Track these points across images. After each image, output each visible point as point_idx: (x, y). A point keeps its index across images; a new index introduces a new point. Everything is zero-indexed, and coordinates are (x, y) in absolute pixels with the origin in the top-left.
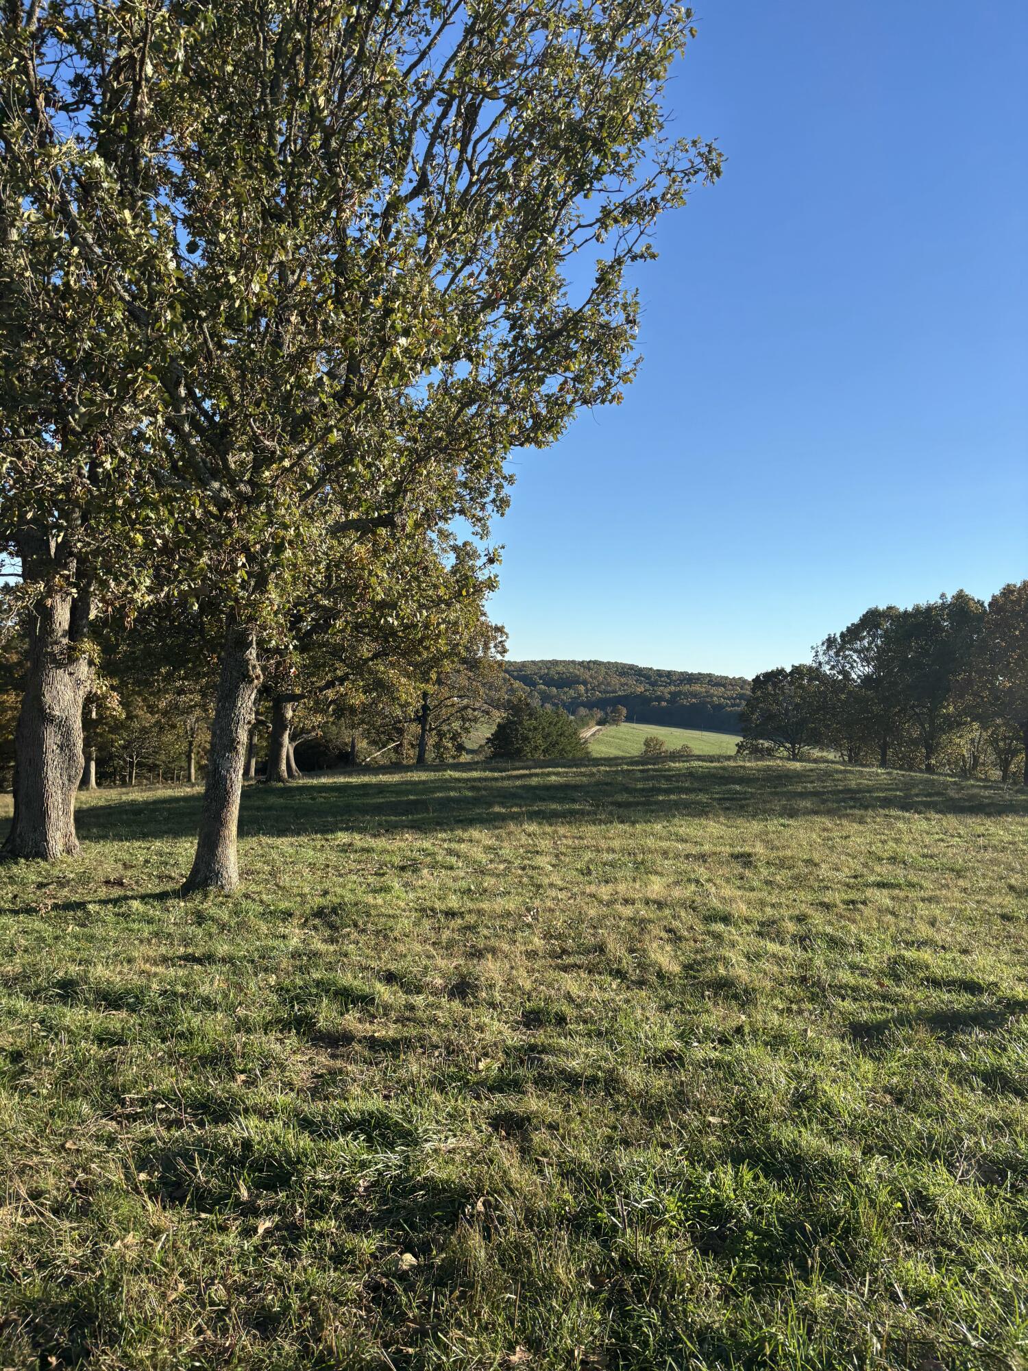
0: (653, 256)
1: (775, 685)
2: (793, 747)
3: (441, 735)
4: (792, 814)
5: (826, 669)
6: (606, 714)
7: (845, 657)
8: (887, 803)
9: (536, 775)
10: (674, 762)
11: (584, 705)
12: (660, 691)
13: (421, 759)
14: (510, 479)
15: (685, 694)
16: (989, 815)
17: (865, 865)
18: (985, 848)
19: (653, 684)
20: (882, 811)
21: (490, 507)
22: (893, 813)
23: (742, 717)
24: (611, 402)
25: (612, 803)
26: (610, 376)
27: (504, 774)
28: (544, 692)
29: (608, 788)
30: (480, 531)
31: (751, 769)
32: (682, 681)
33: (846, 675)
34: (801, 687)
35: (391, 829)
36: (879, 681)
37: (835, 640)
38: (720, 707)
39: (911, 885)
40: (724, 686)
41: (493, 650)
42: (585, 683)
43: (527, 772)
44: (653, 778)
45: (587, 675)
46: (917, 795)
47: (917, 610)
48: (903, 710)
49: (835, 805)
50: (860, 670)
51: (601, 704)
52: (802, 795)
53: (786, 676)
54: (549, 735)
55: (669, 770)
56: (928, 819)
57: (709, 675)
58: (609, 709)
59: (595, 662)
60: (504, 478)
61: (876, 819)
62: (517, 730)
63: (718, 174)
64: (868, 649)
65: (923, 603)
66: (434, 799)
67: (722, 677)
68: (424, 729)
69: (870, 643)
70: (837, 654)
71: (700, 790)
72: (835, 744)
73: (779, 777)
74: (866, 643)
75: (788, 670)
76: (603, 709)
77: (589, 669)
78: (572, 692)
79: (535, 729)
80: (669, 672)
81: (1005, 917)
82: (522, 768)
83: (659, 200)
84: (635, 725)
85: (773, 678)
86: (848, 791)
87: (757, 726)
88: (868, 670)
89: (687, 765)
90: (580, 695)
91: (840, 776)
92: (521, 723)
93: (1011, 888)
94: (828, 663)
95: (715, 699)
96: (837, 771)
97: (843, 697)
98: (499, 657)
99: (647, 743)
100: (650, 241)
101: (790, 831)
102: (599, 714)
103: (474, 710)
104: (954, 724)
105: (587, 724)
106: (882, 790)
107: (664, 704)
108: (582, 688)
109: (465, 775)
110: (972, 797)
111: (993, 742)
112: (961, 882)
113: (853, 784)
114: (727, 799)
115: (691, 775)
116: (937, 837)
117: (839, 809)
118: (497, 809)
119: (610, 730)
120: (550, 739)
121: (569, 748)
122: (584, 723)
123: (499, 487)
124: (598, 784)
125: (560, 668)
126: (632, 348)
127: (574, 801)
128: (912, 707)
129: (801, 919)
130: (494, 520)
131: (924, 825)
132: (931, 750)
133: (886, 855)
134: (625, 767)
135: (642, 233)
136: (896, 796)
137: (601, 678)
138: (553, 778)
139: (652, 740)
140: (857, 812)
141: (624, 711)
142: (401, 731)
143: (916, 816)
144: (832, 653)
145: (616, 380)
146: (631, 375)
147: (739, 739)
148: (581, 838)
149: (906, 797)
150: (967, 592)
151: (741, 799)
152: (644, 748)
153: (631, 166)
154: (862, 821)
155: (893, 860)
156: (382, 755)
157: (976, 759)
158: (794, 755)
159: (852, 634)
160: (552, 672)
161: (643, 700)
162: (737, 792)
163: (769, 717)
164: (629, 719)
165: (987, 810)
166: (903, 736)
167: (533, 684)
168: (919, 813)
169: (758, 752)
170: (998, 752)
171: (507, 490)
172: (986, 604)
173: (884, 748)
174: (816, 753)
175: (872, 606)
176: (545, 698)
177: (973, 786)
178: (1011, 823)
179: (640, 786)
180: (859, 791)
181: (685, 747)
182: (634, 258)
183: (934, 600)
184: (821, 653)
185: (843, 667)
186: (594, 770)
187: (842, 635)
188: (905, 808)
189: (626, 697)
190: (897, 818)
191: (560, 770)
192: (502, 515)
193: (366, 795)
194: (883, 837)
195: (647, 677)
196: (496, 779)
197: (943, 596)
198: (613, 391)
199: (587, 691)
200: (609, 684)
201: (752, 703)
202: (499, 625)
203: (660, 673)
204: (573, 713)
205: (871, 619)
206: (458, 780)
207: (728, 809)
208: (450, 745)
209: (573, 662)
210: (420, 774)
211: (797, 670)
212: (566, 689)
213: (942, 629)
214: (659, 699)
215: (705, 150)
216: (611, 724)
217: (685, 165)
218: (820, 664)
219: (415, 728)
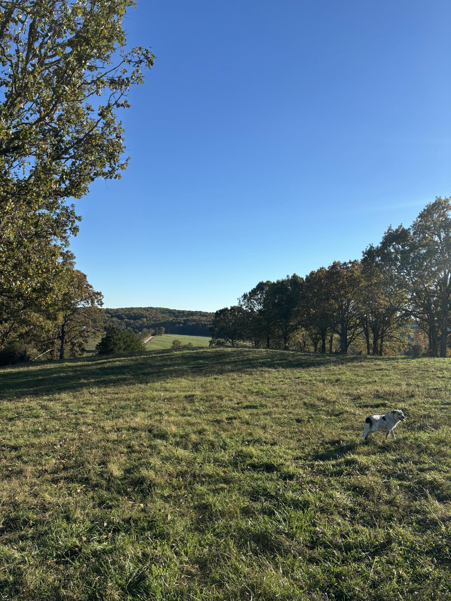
0: (128, 106)
1: (224, 315)
2: (233, 341)
3: (73, 344)
4: (221, 372)
5: (244, 307)
6: (156, 331)
7: (251, 302)
8: (263, 364)
9: (109, 362)
10: (176, 351)
11: (146, 327)
12: (179, 319)
13: (61, 356)
14: (79, 219)
15: (190, 321)
16: (303, 368)
17: (245, 397)
18: (298, 384)
19: (176, 317)
20: (260, 369)
21: (69, 232)
22: (264, 369)
23: (211, 329)
24: (115, 178)
25: (142, 374)
26: (114, 166)
27: (94, 362)
28: (128, 322)
29: (142, 366)
30: (64, 243)
31: (209, 352)
32: (189, 315)
33: (252, 310)
34: (234, 315)
35: (20, 396)
36: (264, 312)
37: (247, 295)
38: (205, 325)
39: (262, 406)
40: (206, 316)
41: (96, 303)
42: (146, 317)
43: (106, 361)
44: (166, 360)
45: (147, 314)
46: (276, 360)
47: (278, 282)
48: (275, 324)
49: (241, 367)
50: (257, 308)
51: (153, 326)
52: (228, 363)
53: (228, 311)
54: (126, 342)
55: (173, 355)
56: (278, 371)
57: (200, 312)
58: (157, 329)
59: (151, 308)
60: (76, 218)
61: (257, 373)
62: (111, 340)
63: (152, 64)
64: (260, 299)
65: (280, 279)
66: (51, 378)
67: (205, 313)
68: (62, 343)
69: (261, 296)
70: (248, 301)
71: (184, 364)
72: (249, 338)
73: (220, 356)
74: (259, 296)
75: (229, 308)
76: (154, 328)
77: (148, 311)
78: (140, 321)
79: (120, 339)
80: (183, 311)
81: (298, 421)
82: (104, 359)
83: (130, 79)
84: (169, 335)
85: (223, 312)
86: (249, 360)
87: (217, 333)
88: (260, 307)
89: (181, 352)
90: (144, 323)
91: (246, 353)
92: (113, 337)
93: (305, 404)
94: (244, 305)
95: (203, 322)
96: (246, 351)
97: (251, 319)
98: (99, 307)
99: (174, 343)
100: (127, 98)
101: (218, 381)
102: (153, 331)
103: (88, 332)
104: (295, 328)
105: (147, 336)
106: (262, 359)
107: (181, 325)
108: (145, 320)
109: (74, 364)
110: (298, 360)
111: (310, 335)
112: (284, 403)
113: (251, 357)
114: (196, 367)
115: (183, 357)
116: (280, 379)
117: (242, 369)
118: (83, 381)
119: (158, 338)
120: (127, 344)
121: (136, 347)
122: (145, 335)
123: (73, 222)
124: (139, 364)
125: (135, 311)
126: (123, 152)
127: (124, 374)
128: (278, 322)
129: (201, 432)
130: (71, 239)
131: (276, 374)
132: (286, 340)
133: (255, 390)
134: (154, 355)
135: (122, 94)
136: (268, 361)
137: (153, 315)
138: (118, 363)
139: (176, 341)
140: (250, 370)
141: (164, 329)
142: (53, 343)
143: (274, 370)
144: (246, 301)
145: (117, 168)
146: (125, 166)
147: (210, 339)
148: (117, 393)
149: (272, 361)
150: (297, 274)
151: (202, 367)
152: (172, 345)
153: (108, 56)
154: (251, 374)
155: (257, 393)
156: (43, 356)
157: (305, 343)
158: (233, 345)
159: (254, 292)
160: (131, 313)
161: (172, 324)
162: (201, 364)
163: (223, 329)
164: (166, 332)
165: (304, 365)
166: (275, 335)
167: (122, 319)
168: (275, 369)
169: (219, 344)
170: (313, 340)
171: (77, 223)
172: (304, 279)
173: (268, 339)
174: (241, 343)
175: (261, 281)
176: (128, 325)
177: (299, 355)
178: (311, 371)
179: (157, 364)
180: (253, 360)
181: (190, 344)
182: (118, 106)
183: (285, 278)
184: (241, 301)
185: (251, 306)
186: (138, 357)
187: (250, 293)
188: (269, 367)
189: (164, 323)
190: (265, 371)
191: (122, 358)
192: (75, 235)
193: (17, 378)
194: (257, 381)
195: (174, 313)
196: (88, 365)
197: (288, 276)
198: (116, 173)
199: (147, 321)
200: (157, 317)
201: (215, 323)
202: (99, 292)
203: (179, 312)
204: (141, 331)
205: (261, 286)
206: (70, 367)
207: (195, 372)
208: (78, 349)
209: (141, 308)
210: (52, 365)
211: (232, 308)
212: (137, 320)
213: (288, 290)
214: (179, 323)
215: (145, 52)
216: (158, 335)
217: (137, 59)
218: (241, 305)
219: (58, 342)
